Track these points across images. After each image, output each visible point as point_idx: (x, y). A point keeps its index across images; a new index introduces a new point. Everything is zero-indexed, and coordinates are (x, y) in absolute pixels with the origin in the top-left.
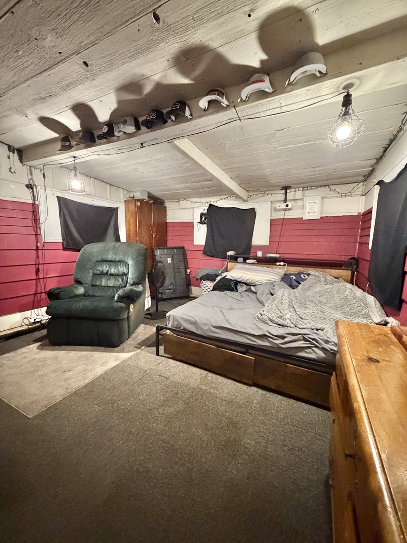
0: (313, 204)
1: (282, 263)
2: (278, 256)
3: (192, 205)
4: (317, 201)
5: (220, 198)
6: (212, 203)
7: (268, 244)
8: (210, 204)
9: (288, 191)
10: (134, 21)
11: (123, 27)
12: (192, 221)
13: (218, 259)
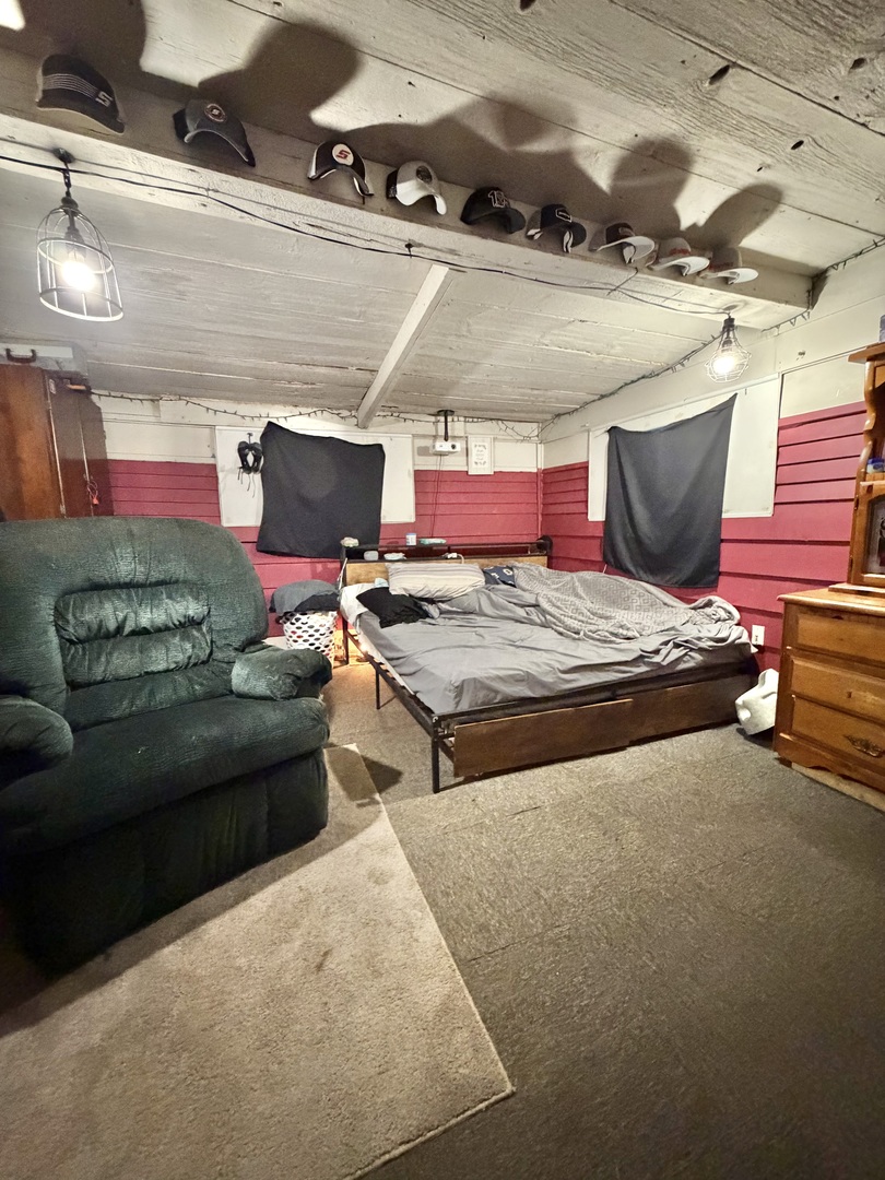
0: (481, 448)
1: (455, 555)
2: (444, 541)
3: (209, 418)
4: (486, 444)
5: (296, 411)
6: (274, 421)
7: (413, 520)
8: (270, 423)
9: (449, 419)
10: (701, 46)
11: (680, 32)
12: (211, 461)
13: (304, 560)
